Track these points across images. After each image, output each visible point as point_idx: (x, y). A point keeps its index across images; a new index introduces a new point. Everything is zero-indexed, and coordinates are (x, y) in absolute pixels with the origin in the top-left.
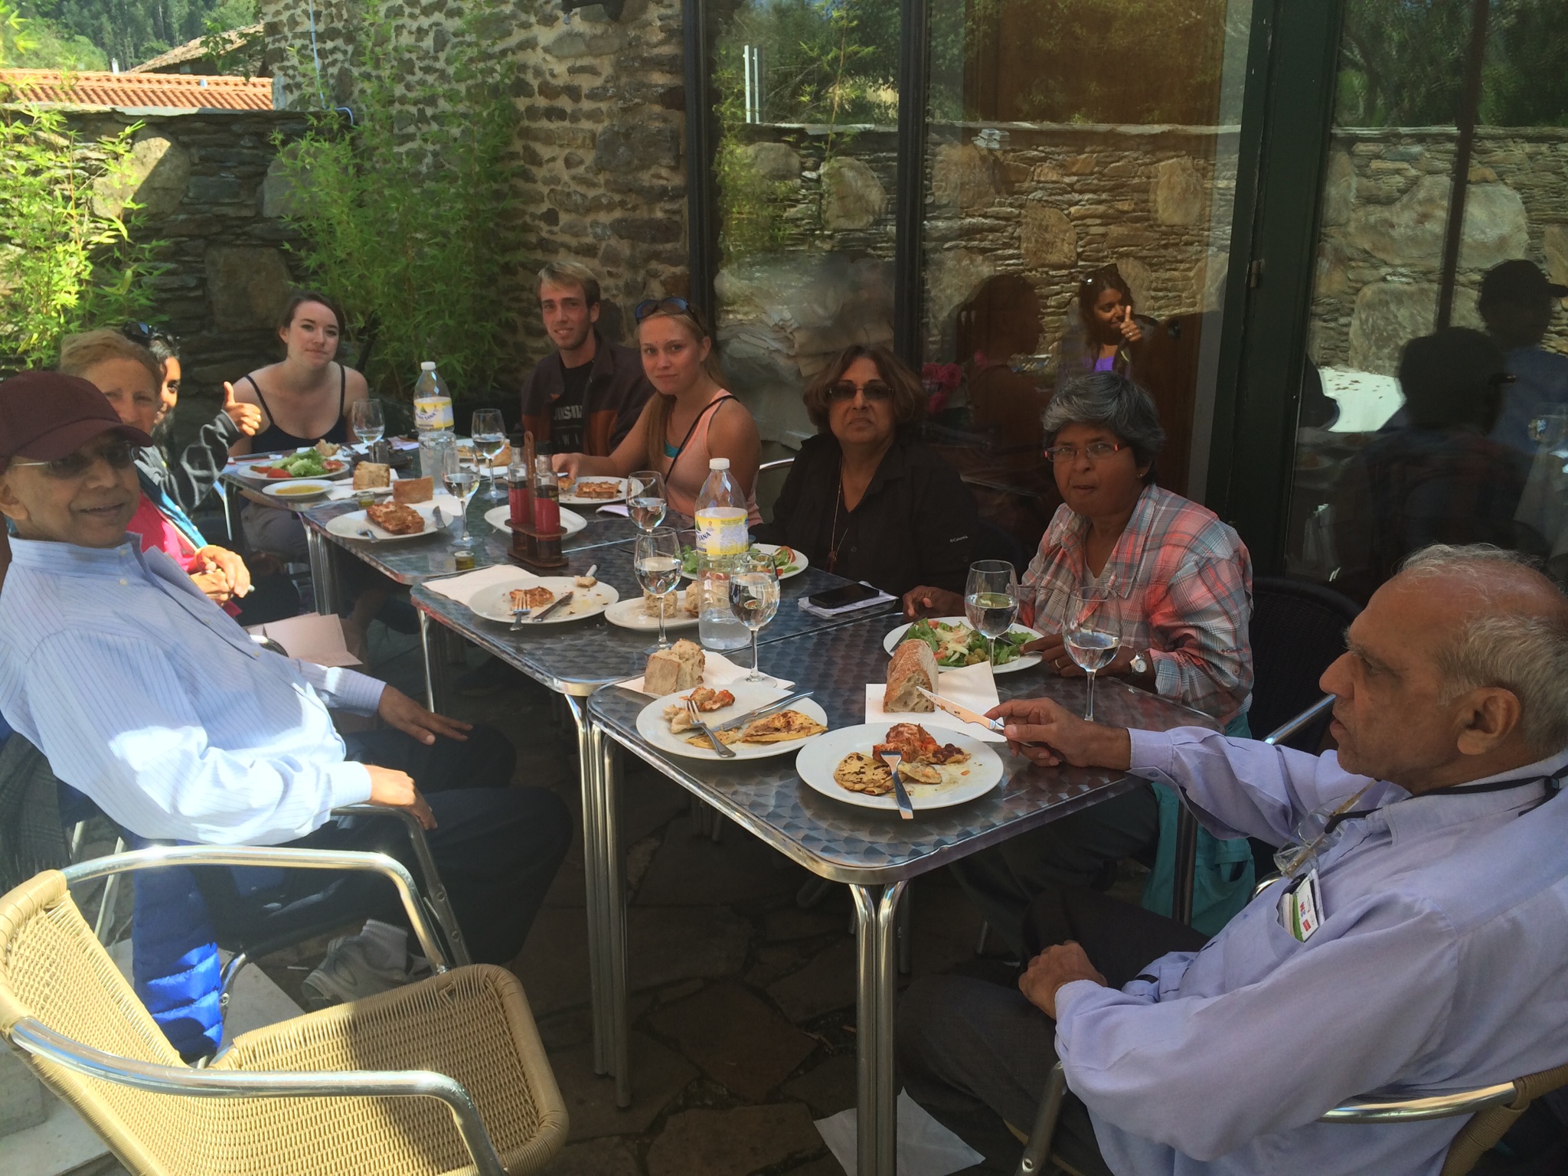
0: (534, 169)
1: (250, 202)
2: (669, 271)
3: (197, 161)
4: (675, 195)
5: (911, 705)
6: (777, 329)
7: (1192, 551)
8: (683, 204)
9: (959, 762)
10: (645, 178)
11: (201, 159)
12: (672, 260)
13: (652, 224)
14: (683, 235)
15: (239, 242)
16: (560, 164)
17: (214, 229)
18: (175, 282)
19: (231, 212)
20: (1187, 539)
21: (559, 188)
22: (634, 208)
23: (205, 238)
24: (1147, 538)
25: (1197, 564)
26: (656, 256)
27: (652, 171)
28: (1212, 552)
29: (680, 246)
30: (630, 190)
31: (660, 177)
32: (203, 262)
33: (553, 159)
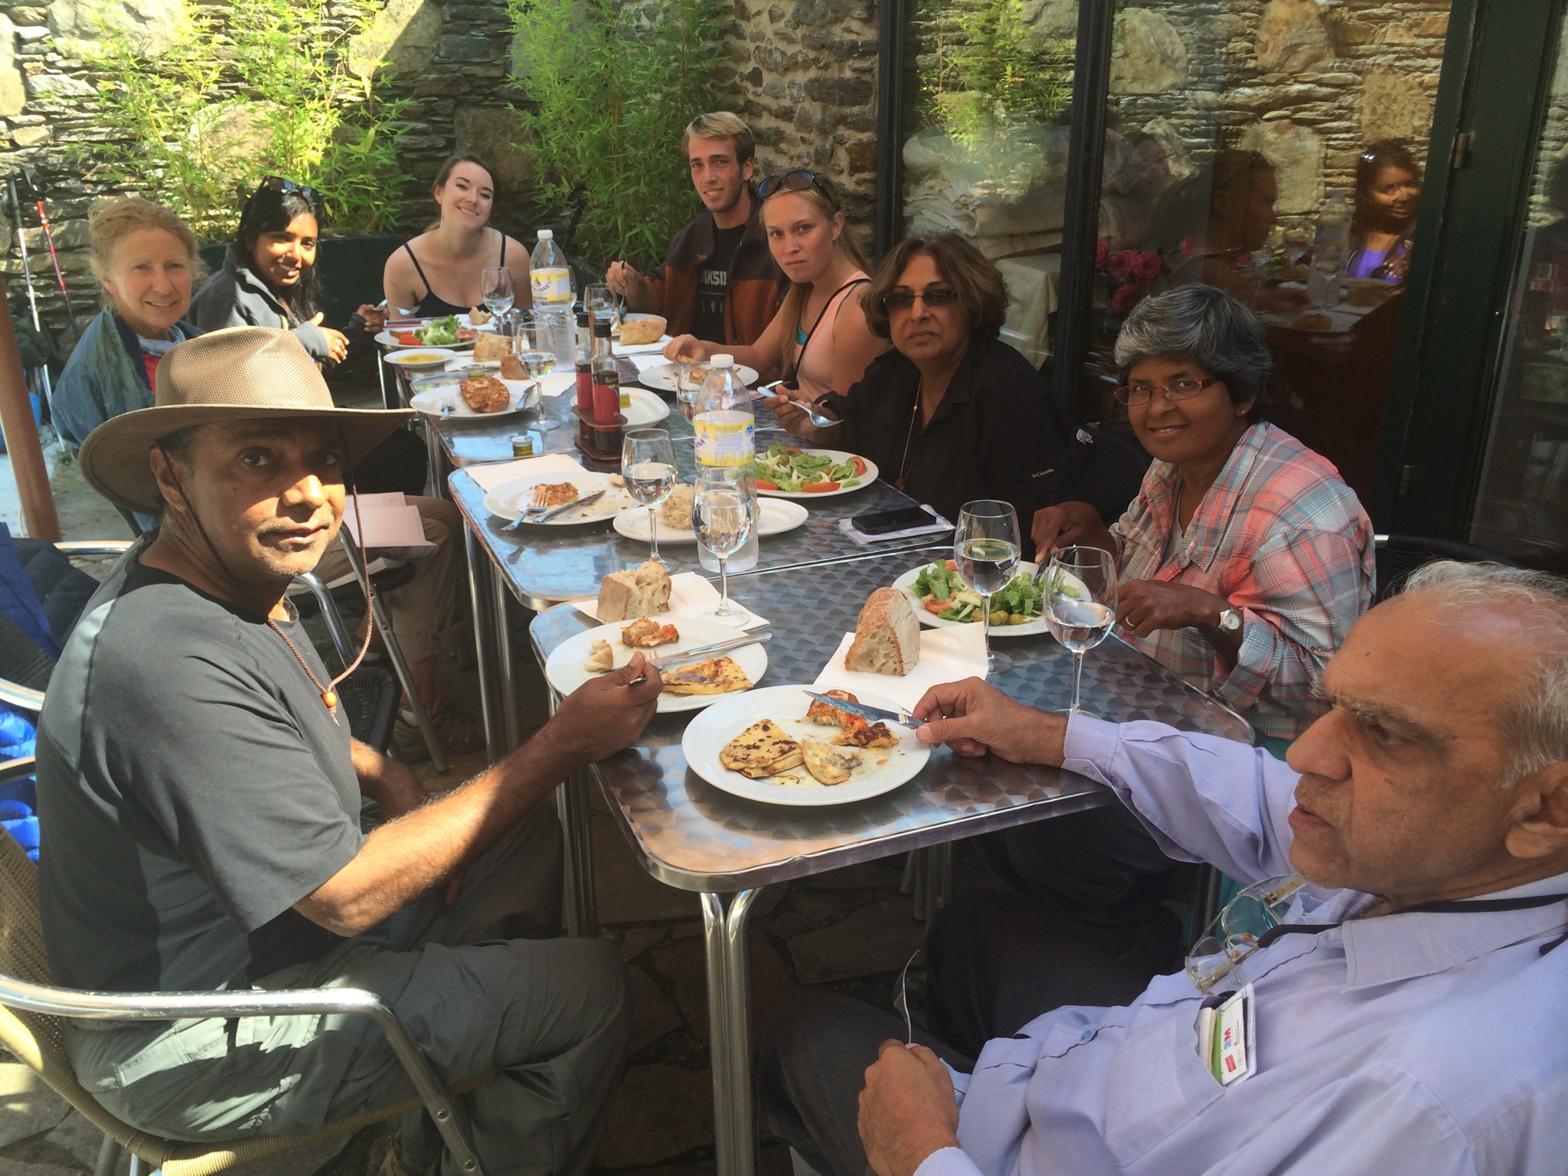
0: (743, 23)
1: (498, 62)
2: (854, 137)
3: (448, 19)
4: (865, 52)
5: (878, 665)
6: (959, 206)
7: (1282, 519)
8: (873, 62)
9: (880, 747)
10: (838, 34)
11: (452, 16)
12: (859, 126)
13: (841, 84)
14: (872, 98)
15: (487, 103)
16: (765, 17)
17: (463, 89)
18: (424, 142)
19: (478, 71)
20: (1279, 504)
21: (763, 45)
22: (826, 67)
23: (455, 97)
24: (1239, 497)
25: (1286, 536)
26: (842, 120)
27: (844, 25)
28: (1311, 522)
29: (869, 109)
30: (823, 46)
31: (849, 30)
32: (451, 122)
33: (759, 13)
